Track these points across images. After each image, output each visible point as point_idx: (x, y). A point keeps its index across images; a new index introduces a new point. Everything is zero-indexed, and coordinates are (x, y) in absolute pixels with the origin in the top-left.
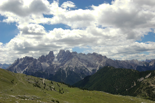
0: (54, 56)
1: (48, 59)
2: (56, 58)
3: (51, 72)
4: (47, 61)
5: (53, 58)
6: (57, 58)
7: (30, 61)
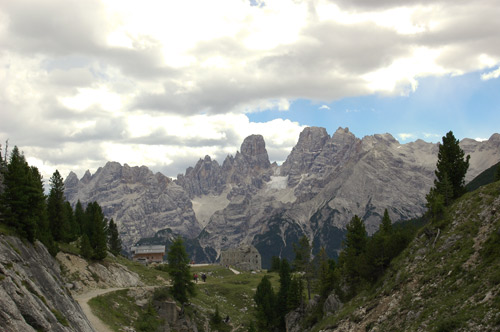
0: (267, 165)
1: (235, 179)
2: (278, 171)
3: (231, 238)
4: (230, 187)
5: (264, 172)
6: (283, 174)
7: (132, 187)
